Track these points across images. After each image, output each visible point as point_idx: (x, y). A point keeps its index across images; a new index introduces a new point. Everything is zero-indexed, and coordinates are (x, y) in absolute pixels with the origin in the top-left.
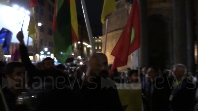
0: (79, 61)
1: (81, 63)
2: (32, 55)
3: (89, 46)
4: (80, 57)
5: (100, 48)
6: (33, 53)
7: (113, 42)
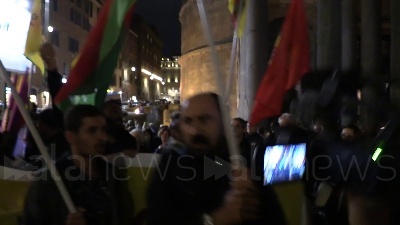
0: (132, 106)
1: (137, 112)
2: (34, 93)
3: (154, 76)
4: (134, 98)
5: (176, 81)
6: (37, 89)
7: (202, 70)
